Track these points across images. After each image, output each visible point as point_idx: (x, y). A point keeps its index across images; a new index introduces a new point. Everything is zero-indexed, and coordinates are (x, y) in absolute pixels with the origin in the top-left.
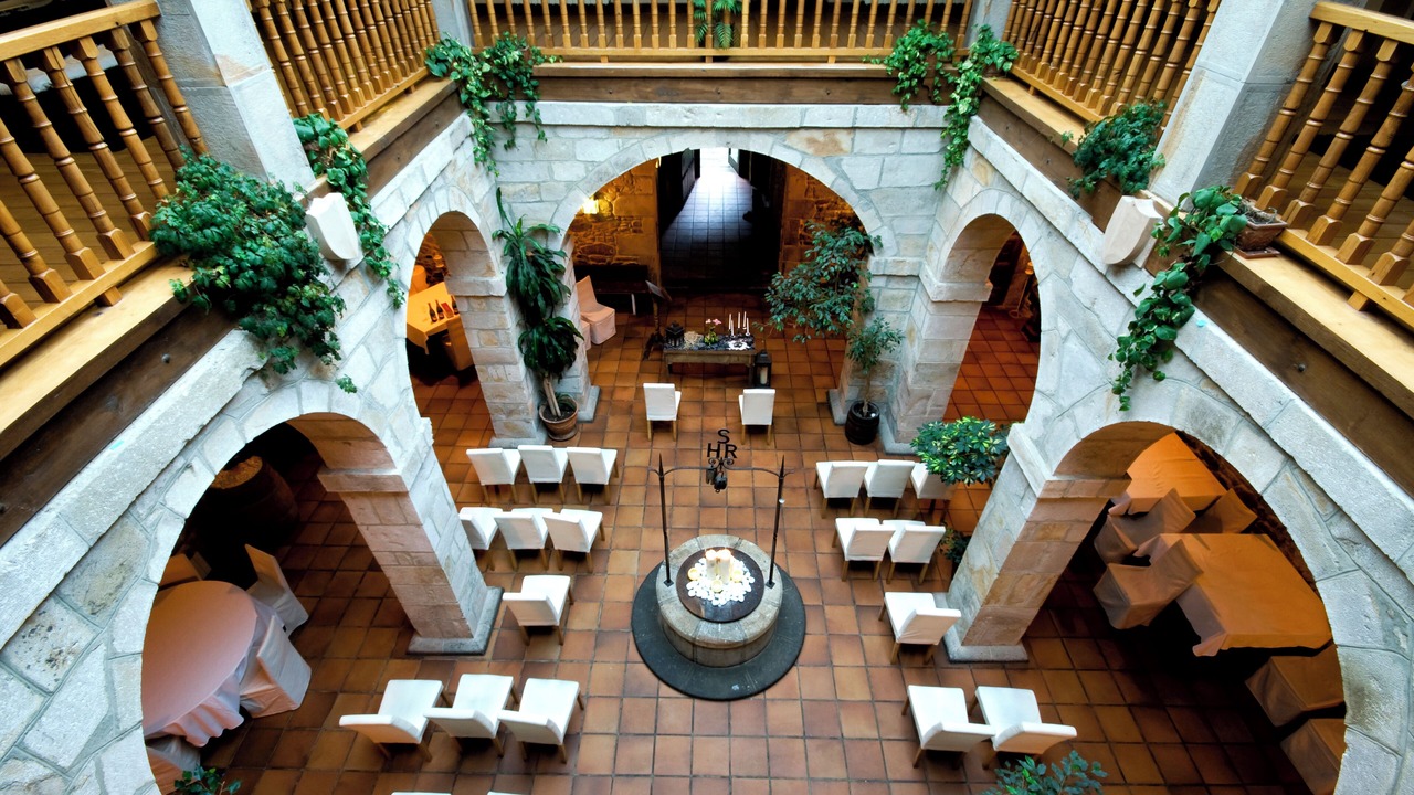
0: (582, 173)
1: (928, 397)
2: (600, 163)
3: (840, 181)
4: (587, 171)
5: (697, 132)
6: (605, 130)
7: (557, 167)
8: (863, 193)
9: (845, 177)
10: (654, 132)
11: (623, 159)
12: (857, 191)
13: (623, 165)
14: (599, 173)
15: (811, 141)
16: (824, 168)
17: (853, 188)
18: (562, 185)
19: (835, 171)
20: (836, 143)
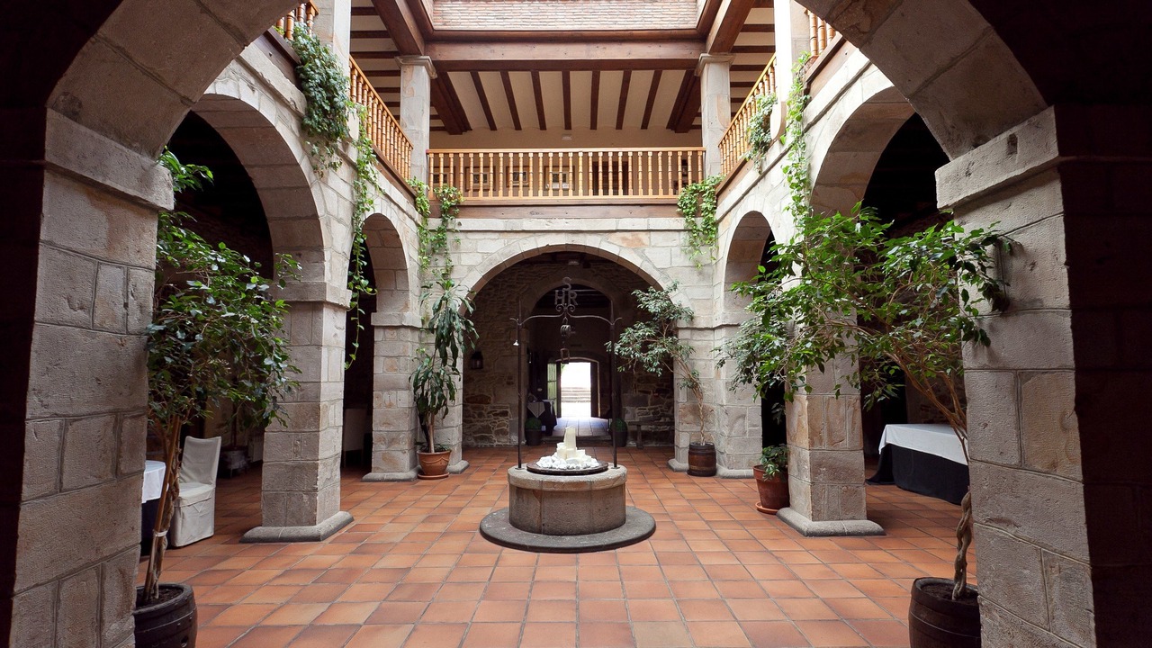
0: (480, 260)
1: (743, 416)
2: (492, 254)
3: (646, 263)
4: (483, 259)
5: (554, 234)
6: (497, 234)
7: (464, 256)
8: (662, 270)
9: (649, 261)
10: (528, 235)
11: (507, 251)
12: (658, 269)
13: (506, 255)
14: (490, 260)
15: (624, 239)
16: (635, 255)
17: (654, 267)
18: (465, 268)
19: (642, 257)
20: (640, 240)
